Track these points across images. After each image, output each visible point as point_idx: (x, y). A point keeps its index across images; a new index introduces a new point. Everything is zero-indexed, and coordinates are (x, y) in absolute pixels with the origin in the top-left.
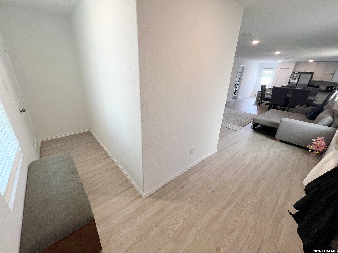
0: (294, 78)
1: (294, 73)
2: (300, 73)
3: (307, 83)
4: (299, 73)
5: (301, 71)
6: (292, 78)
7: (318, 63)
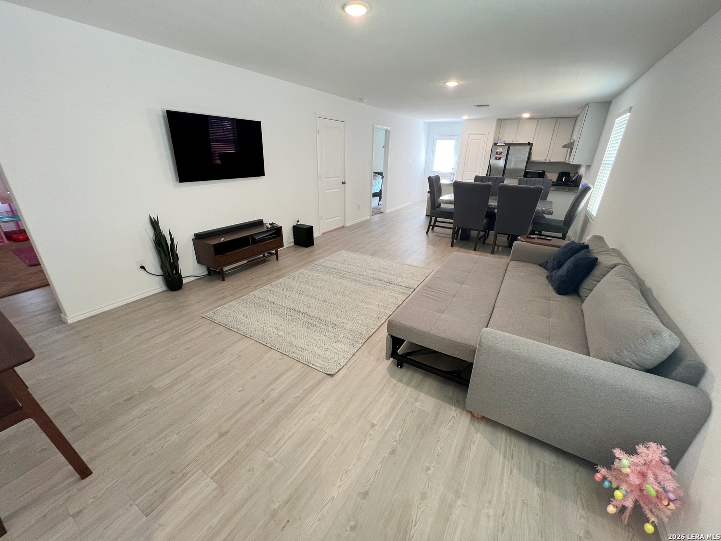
0: (498, 156)
1: (495, 144)
2: (509, 145)
3: (523, 166)
4: (506, 144)
5: (509, 140)
6: (494, 158)
7: (538, 121)
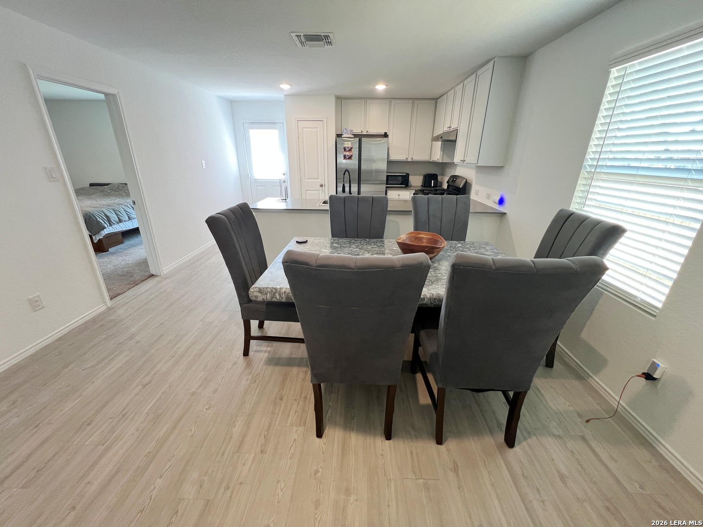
0: (347, 153)
1: (339, 136)
2: (359, 137)
3: (383, 166)
4: (356, 136)
5: (357, 131)
6: (343, 158)
7: (390, 102)
